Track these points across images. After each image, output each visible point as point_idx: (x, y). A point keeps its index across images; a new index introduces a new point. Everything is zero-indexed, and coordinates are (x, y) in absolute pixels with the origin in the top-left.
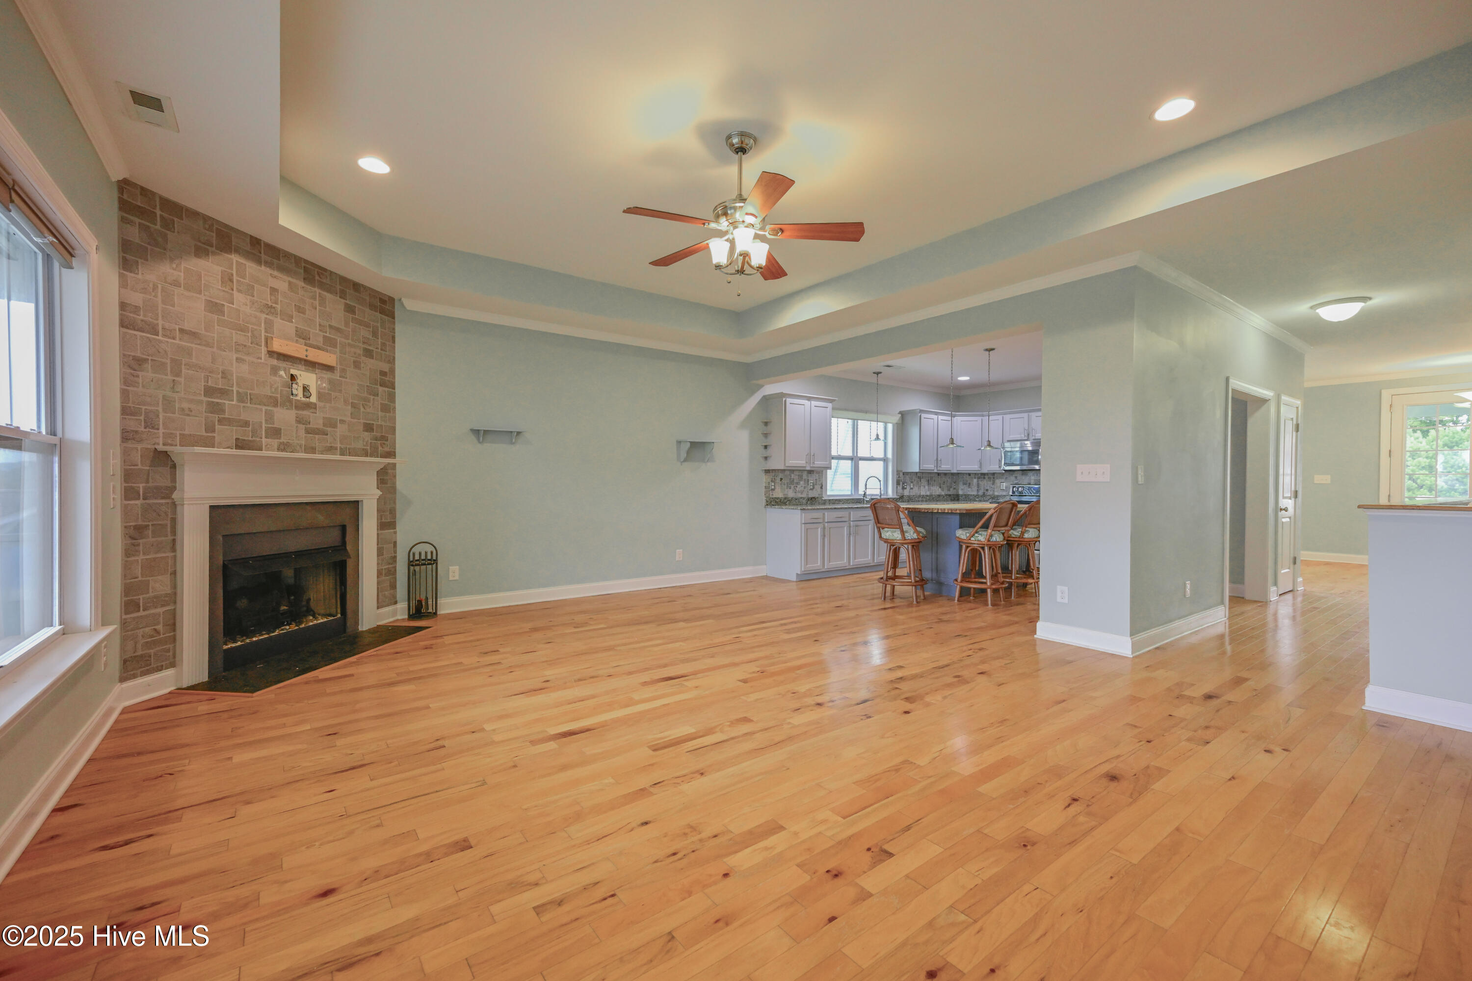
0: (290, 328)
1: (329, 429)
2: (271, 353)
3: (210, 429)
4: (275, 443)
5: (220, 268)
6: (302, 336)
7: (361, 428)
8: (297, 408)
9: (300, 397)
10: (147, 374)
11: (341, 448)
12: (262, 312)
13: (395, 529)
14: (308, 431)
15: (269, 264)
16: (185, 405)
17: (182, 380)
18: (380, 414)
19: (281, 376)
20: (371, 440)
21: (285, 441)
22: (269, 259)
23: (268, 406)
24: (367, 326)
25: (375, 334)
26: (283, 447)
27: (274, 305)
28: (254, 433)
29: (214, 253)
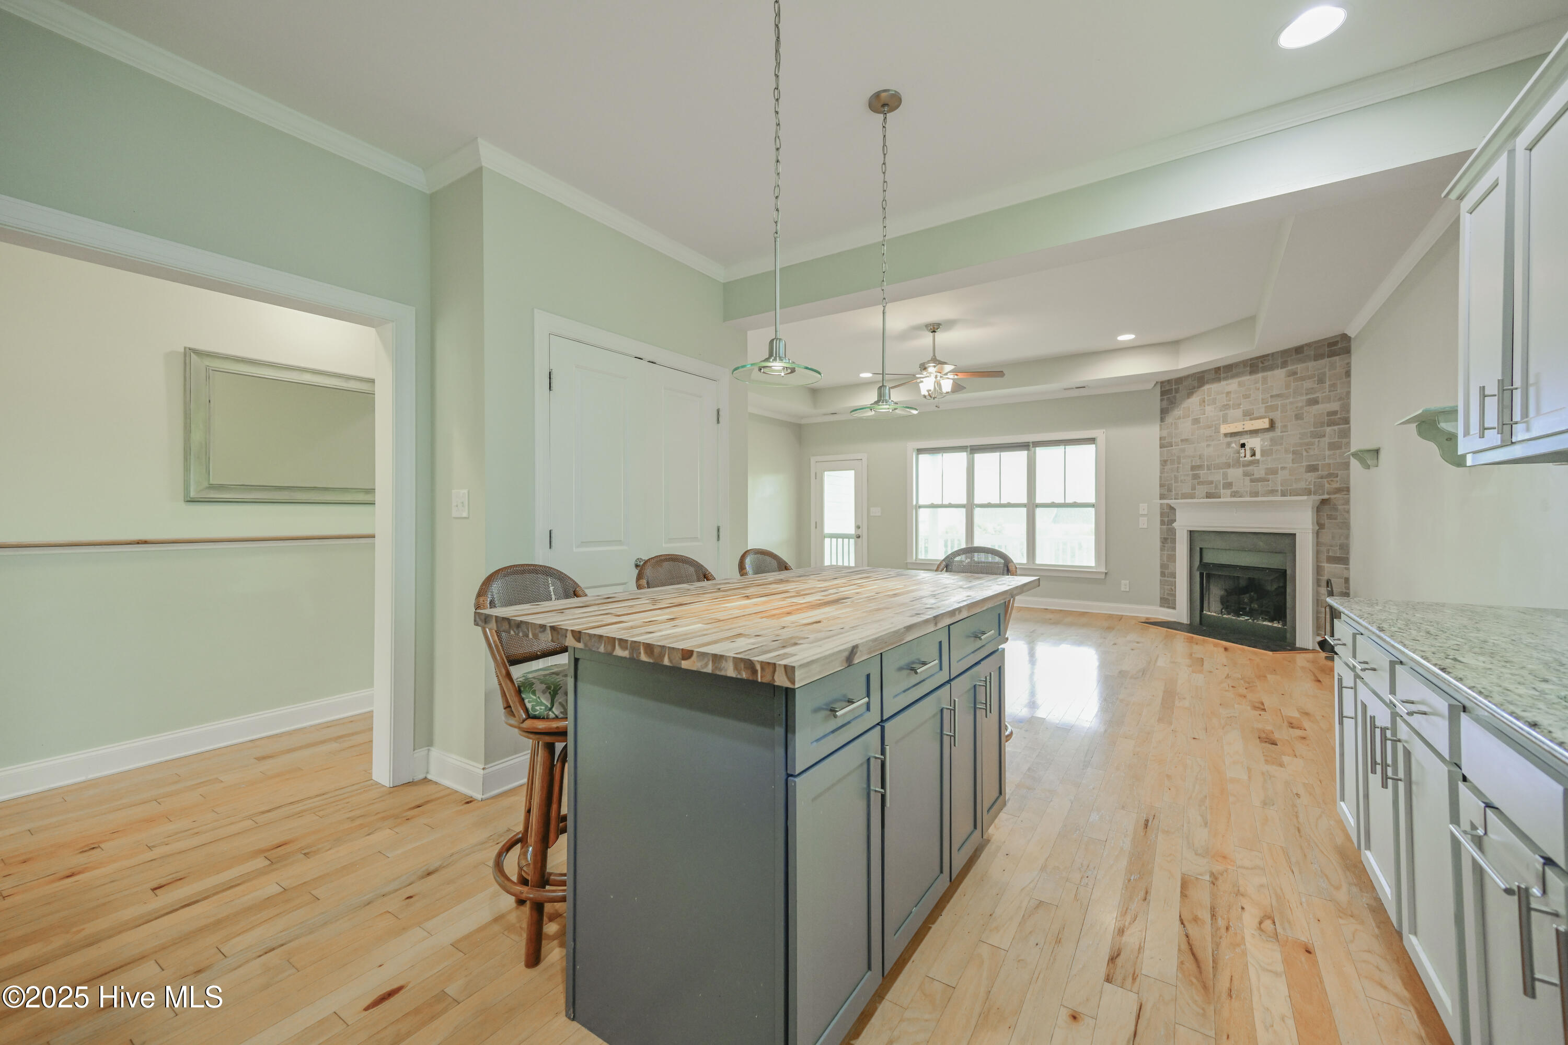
0: (1238, 413)
1: (1270, 476)
2: (1226, 435)
3: (1194, 488)
4: (1229, 492)
5: (1198, 398)
6: (1249, 415)
7: (1303, 470)
8: (1244, 466)
9: (1248, 458)
10: (1168, 467)
11: (1281, 490)
12: (1221, 411)
13: (1348, 565)
14: (1252, 481)
15: (1226, 379)
16: (1182, 478)
17: (1181, 465)
18: (1327, 453)
19: (1233, 448)
20: (1315, 479)
21: (1235, 490)
22: (1225, 375)
23: (1224, 469)
24: (1310, 378)
25: (1321, 381)
26: (1234, 494)
27: (1228, 403)
28: (1216, 487)
29: (1196, 391)
